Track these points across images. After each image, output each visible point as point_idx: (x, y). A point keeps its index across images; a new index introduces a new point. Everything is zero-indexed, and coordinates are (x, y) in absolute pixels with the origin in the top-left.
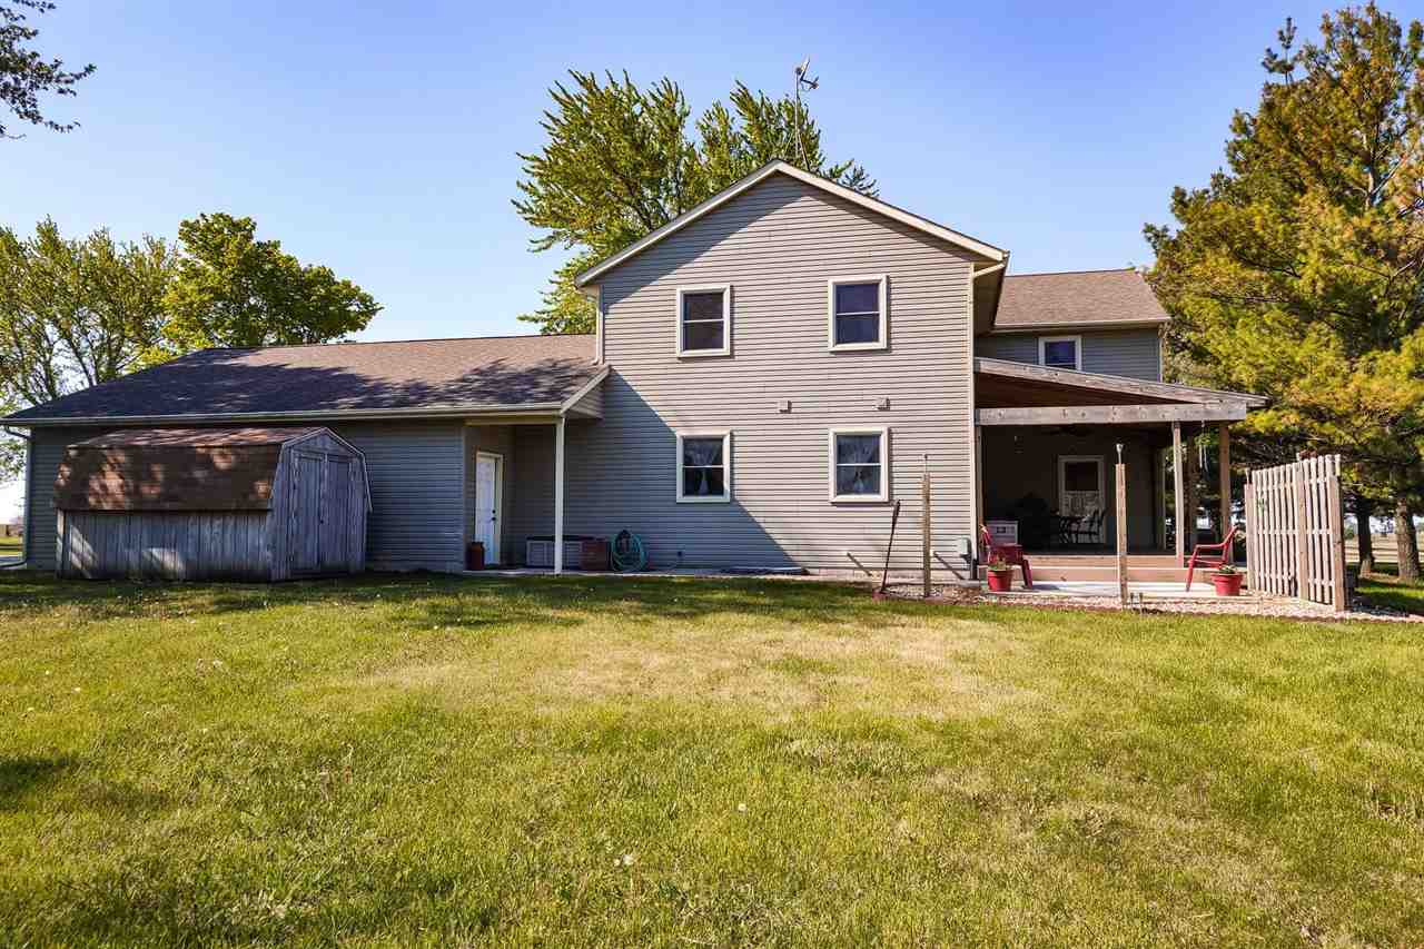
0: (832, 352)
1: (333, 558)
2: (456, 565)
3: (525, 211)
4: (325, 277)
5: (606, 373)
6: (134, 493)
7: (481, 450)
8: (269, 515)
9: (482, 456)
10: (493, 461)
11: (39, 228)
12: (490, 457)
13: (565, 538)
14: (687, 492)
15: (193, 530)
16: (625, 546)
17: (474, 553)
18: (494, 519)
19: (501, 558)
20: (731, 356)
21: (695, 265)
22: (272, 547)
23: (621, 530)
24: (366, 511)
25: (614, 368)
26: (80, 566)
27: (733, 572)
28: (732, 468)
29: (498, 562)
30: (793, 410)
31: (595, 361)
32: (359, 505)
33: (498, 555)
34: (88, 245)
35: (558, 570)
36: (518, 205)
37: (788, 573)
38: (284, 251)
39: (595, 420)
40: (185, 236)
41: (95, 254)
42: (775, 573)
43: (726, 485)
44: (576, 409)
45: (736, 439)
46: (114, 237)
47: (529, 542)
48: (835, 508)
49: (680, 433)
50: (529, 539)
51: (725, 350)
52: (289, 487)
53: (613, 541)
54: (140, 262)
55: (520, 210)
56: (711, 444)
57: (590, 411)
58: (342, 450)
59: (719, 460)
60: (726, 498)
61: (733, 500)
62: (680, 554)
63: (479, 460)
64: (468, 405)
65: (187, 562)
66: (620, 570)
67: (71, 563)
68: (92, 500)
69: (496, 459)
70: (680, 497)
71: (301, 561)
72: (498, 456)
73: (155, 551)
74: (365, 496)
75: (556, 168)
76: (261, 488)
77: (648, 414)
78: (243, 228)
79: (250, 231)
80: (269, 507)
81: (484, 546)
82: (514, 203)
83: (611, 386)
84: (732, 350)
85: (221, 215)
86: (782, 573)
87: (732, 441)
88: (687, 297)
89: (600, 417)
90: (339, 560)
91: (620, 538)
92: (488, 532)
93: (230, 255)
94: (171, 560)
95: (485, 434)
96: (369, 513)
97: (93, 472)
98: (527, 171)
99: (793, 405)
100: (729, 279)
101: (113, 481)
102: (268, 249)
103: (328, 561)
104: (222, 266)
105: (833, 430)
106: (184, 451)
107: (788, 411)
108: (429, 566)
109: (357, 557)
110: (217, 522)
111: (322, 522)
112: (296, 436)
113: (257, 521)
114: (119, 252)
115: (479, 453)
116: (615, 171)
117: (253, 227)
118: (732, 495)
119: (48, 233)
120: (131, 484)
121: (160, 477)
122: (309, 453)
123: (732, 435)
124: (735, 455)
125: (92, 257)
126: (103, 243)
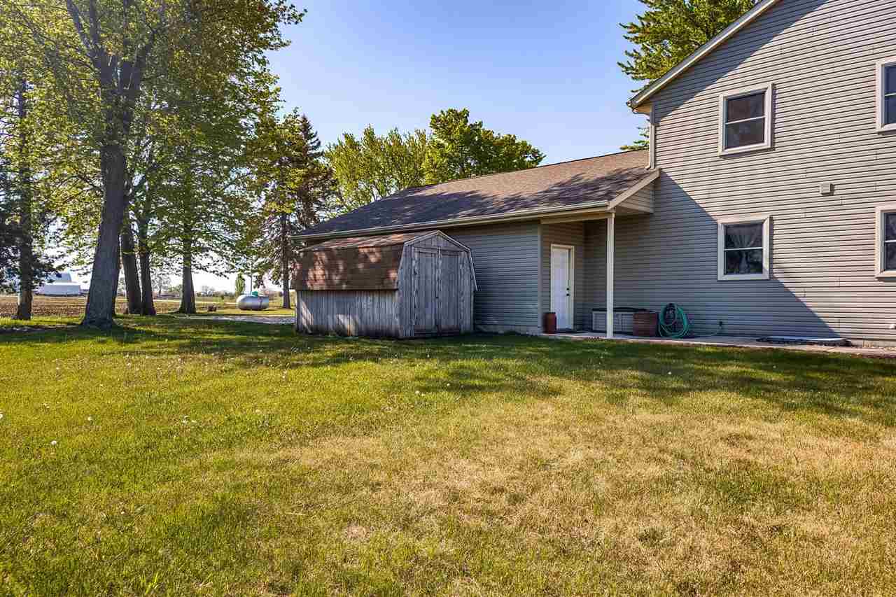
0: (879, 133)
1: (448, 322)
2: (536, 329)
3: (627, 69)
4: (511, 141)
5: (656, 175)
6: (329, 280)
7: (554, 243)
8: (397, 293)
9: (554, 247)
10: (567, 251)
11: (365, 133)
12: (566, 249)
13: (615, 310)
14: (729, 270)
15: (358, 303)
16: (672, 316)
17: (549, 321)
18: (568, 295)
19: (574, 325)
20: (772, 148)
21: (738, 72)
22: (400, 315)
23: (668, 303)
24: (473, 290)
25: (664, 170)
26: (305, 325)
27: (769, 341)
28: (771, 249)
29: (571, 327)
30: (836, 193)
31: (648, 167)
32: (467, 286)
33: (572, 322)
34: (388, 139)
35: (610, 335)
36: (623, 66)
37: (826, 344)
38: (486, 127)
39: (646, 216)
40: (433, 126)
41: (392, 144)
42: (812, 344)
43: (766, 265)
44: (625, 205)
45: (775, 223)
46: (400, 133)
47: (594, 312)
48: (882, 283)
49: (722, 221)
50: (594, 310)
51: (767, 144)
52: (411, 273)
53: (661, 314)
54: (414, 145)
55: (624, 69)
56: (752, 229)
57: (642, 206)
58: (452, 246)
59: (759, 241)
60: (765, 276)
61: (772, 277)
62: (721, 323)
63: (553, 250)
64: (543, 208)
65: (356, 324)
66: (665, 336)
67: (302, 324)
68: (308, 284)
69: (570, 250)
70: (721, 276)
71: (422, 325)
72: (569, 247)
73: (341, 317)
74: (472, 279)
75: (648, 30)
76: (393, 275)
77: (694, 206)
78: (463, 116)
79: (466, 117)
80: (395, 287)
81: (556, 314)
82: (620, 64)
83: (661, 185)
84: (773, 143)
85: (451, 111)
86: (821, 343)
87: (772, 225)
88: (730, 101)
89: (651, 211)
90: (452, 323)
91: (666, 310)
92: (562, 305)
93: (456, 135)
94: (348, 324)
95: (557, 230)
96: (475, 291)
97: (309, 266)
98: (626, 38)
99: (836, 187)
100: (768, 79)
101: (319, 272)
102: (475, 128)
103: (443, 326)
104: (452, 141)
105: (880, 208)
106: (355, 250)
107: (831, 194)
108: (517, 329)
109: (467, 322)
110: (370, 298)
111: (438, 297)
112: (416, 238)
113: (390, 297)
114: (404, 140)
115: (552, 245)
116: (696, 25)
117: (468, 115)
118: (771, 272)
119: (369, 134)
120: (327, 273)
121: (341, 268)
122: (425, 250)
123: (771, 220)
124: (775, 237)
125: (390, 146)
126: (395, 137)
